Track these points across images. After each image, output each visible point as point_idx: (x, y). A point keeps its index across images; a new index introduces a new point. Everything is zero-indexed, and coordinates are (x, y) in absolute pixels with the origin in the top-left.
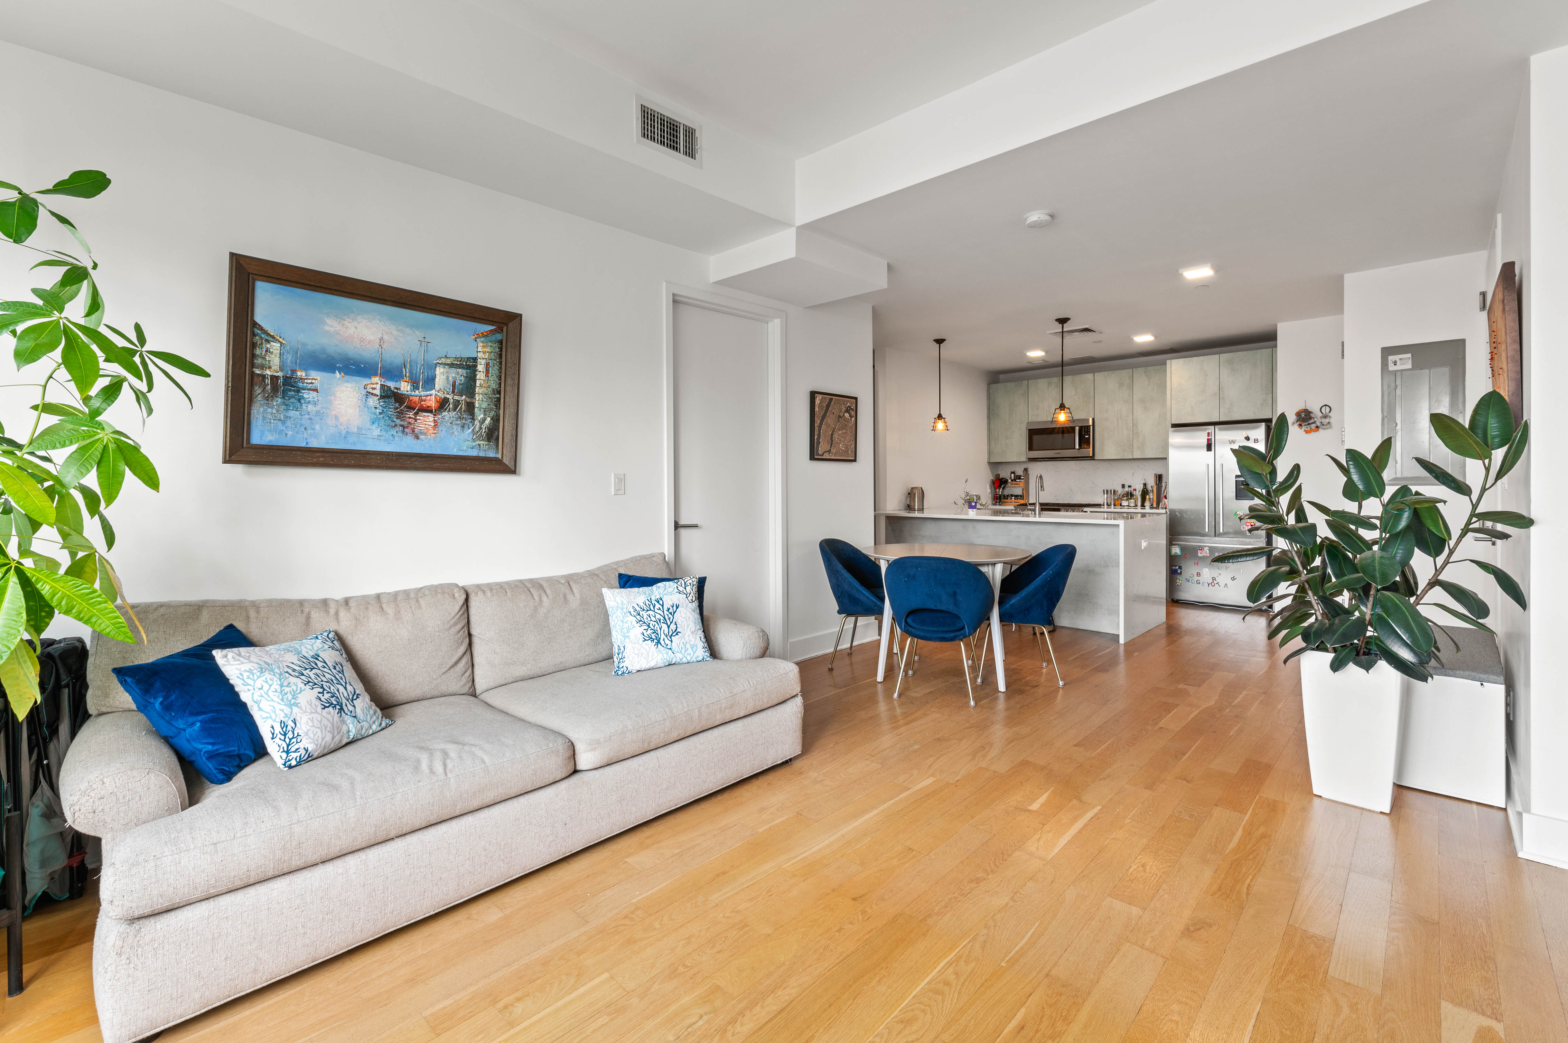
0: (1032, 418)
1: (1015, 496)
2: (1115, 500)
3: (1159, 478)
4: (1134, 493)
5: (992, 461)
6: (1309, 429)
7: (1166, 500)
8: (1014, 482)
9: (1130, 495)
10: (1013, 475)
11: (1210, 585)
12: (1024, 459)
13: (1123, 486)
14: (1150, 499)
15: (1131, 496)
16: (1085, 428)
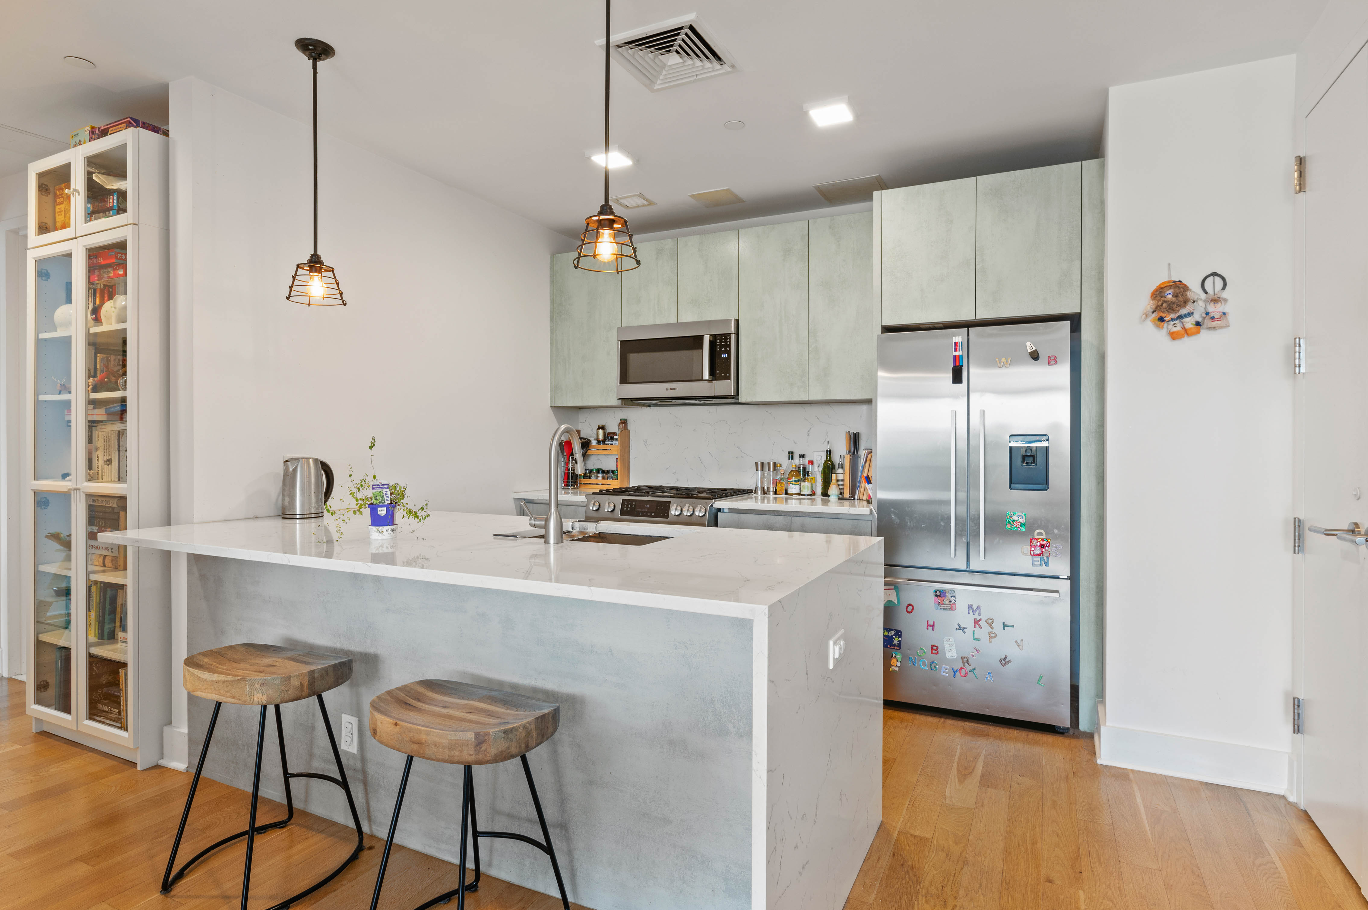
0: (629, 321)
1: (603, 472)
2: (776, 482)
3: (855, 439)
4: (810, 468)
5: (558, 404)
6: (1178, 328)
7: (868, 486)
8: (602, 446)
9: (802, 473)
10: (601, 432)
11: (958, 674)
12: (614, 401)
13: (791, 455)
14: (837, 480)
15: (804, 475)
16: (721, 340)
